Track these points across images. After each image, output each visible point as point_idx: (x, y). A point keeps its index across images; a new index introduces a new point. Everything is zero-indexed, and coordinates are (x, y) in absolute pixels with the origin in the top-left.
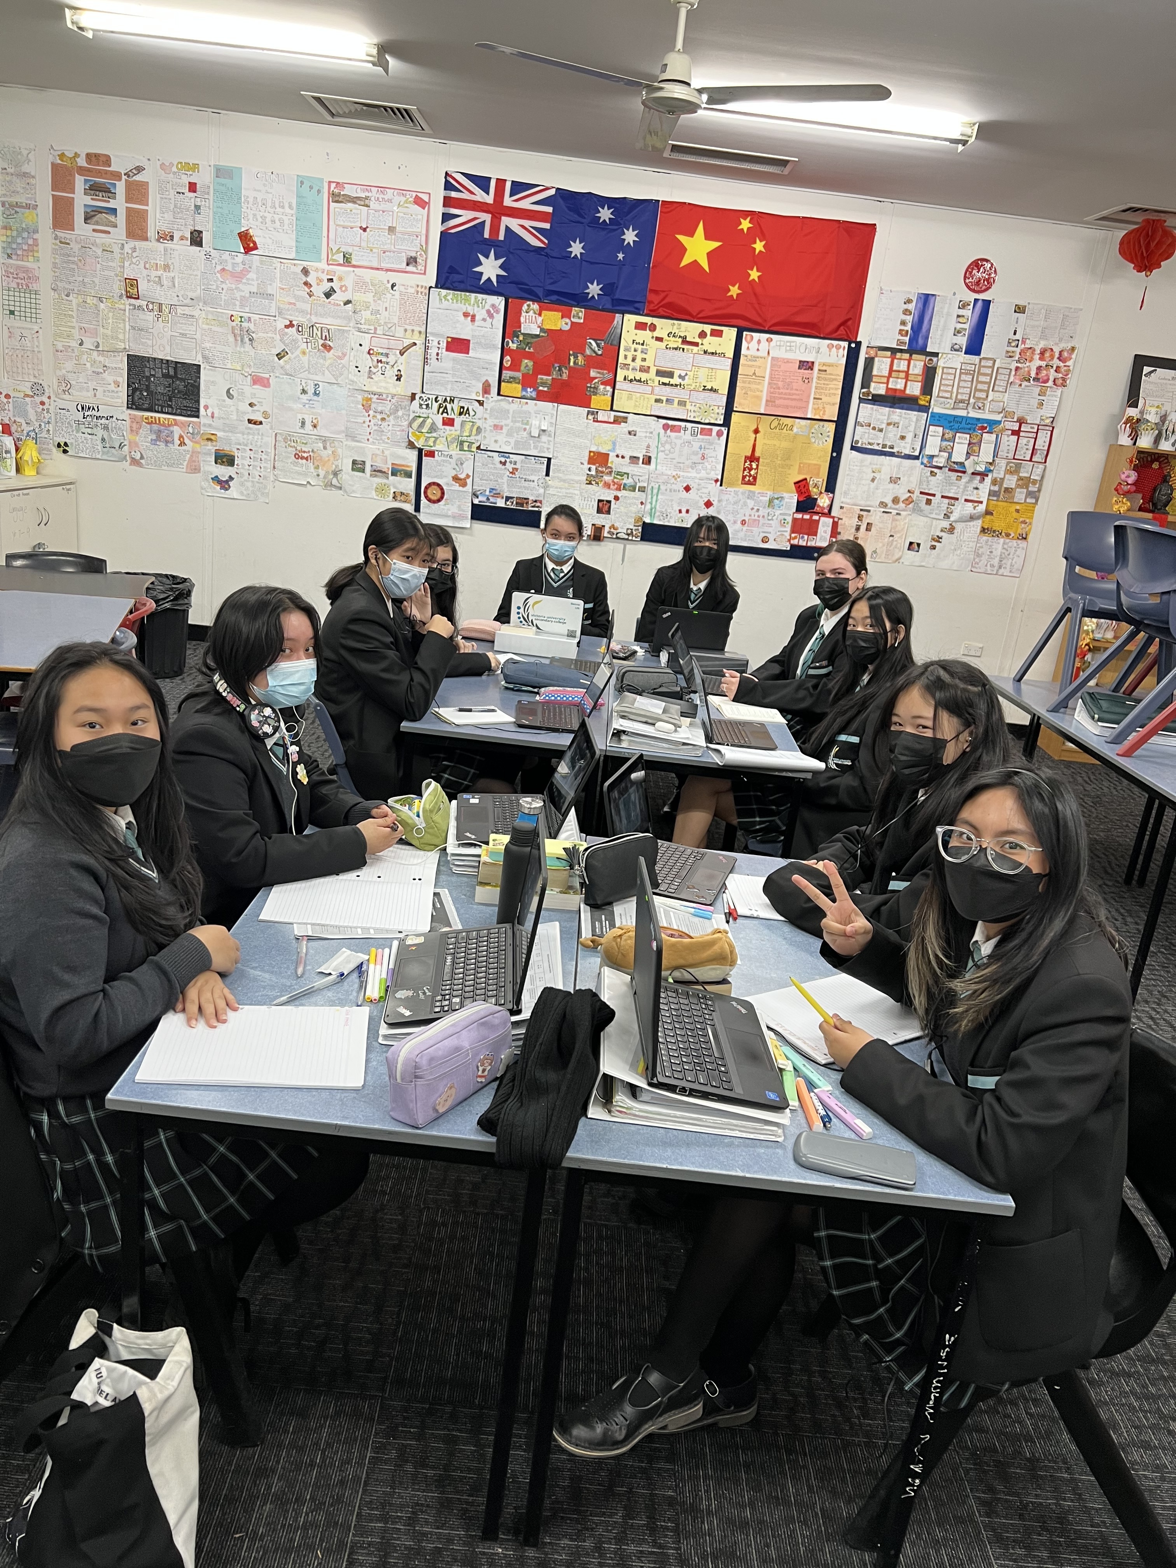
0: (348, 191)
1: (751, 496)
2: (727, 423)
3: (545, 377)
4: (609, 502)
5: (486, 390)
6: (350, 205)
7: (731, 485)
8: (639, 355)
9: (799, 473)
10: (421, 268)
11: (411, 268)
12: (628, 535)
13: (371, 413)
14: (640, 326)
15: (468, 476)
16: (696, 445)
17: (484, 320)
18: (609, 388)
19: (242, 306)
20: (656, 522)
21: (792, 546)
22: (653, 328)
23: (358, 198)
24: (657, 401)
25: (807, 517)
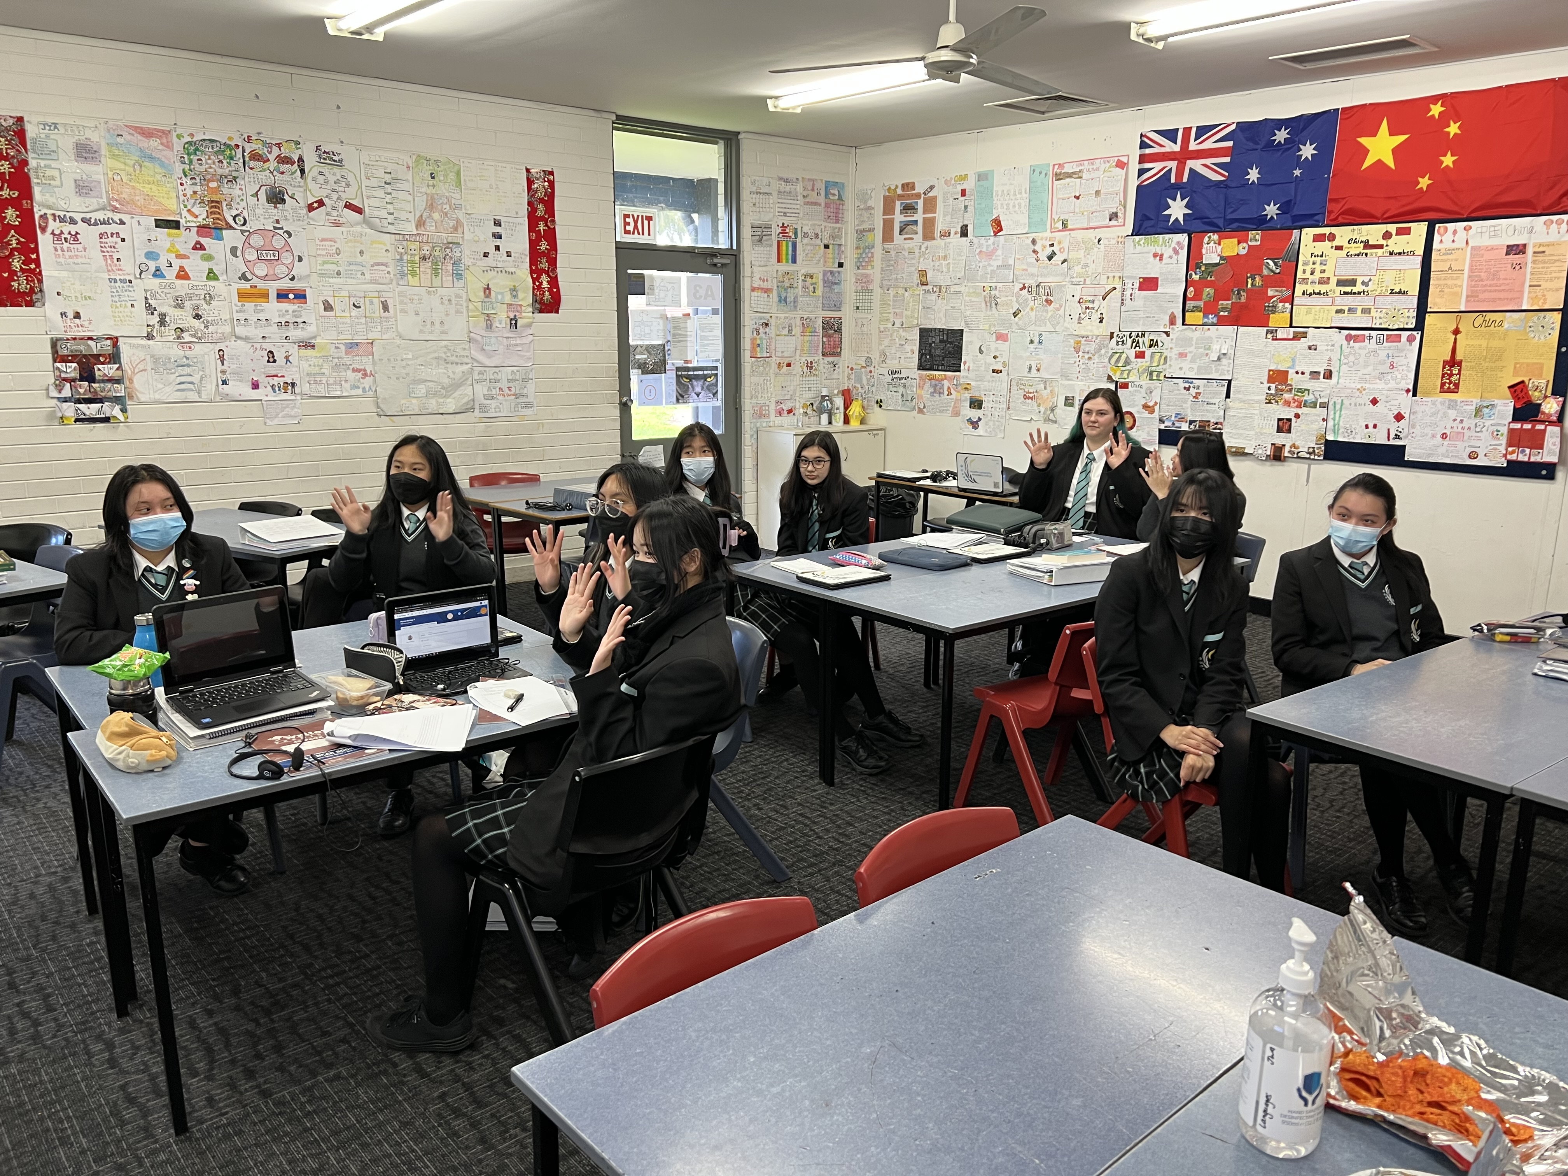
0: (1068, 169)
1: (1452, 405)
2: (1420, 325)
3: (1225, 302)
4: (1290, 420)
5: (1172, 322)
6: (1068, 180)
7: (1427, 394)
8: (1318, 268)
9: (1516, 373)
10: (1121, 220)
11: (1113, 223)
12: (1310, 453)
13: (1081, 353)
14: (1318, 238)
15: (1156, 403)
16: (1383, 354)
17: (1171, 257)
18: (1288, 305)
19: (991, 278)
20: (1339, 439)
21: (1509, 462)
22: (1332, 237)
23: (1074, 173)
24: (1338, 312)
25: (1528, 426)
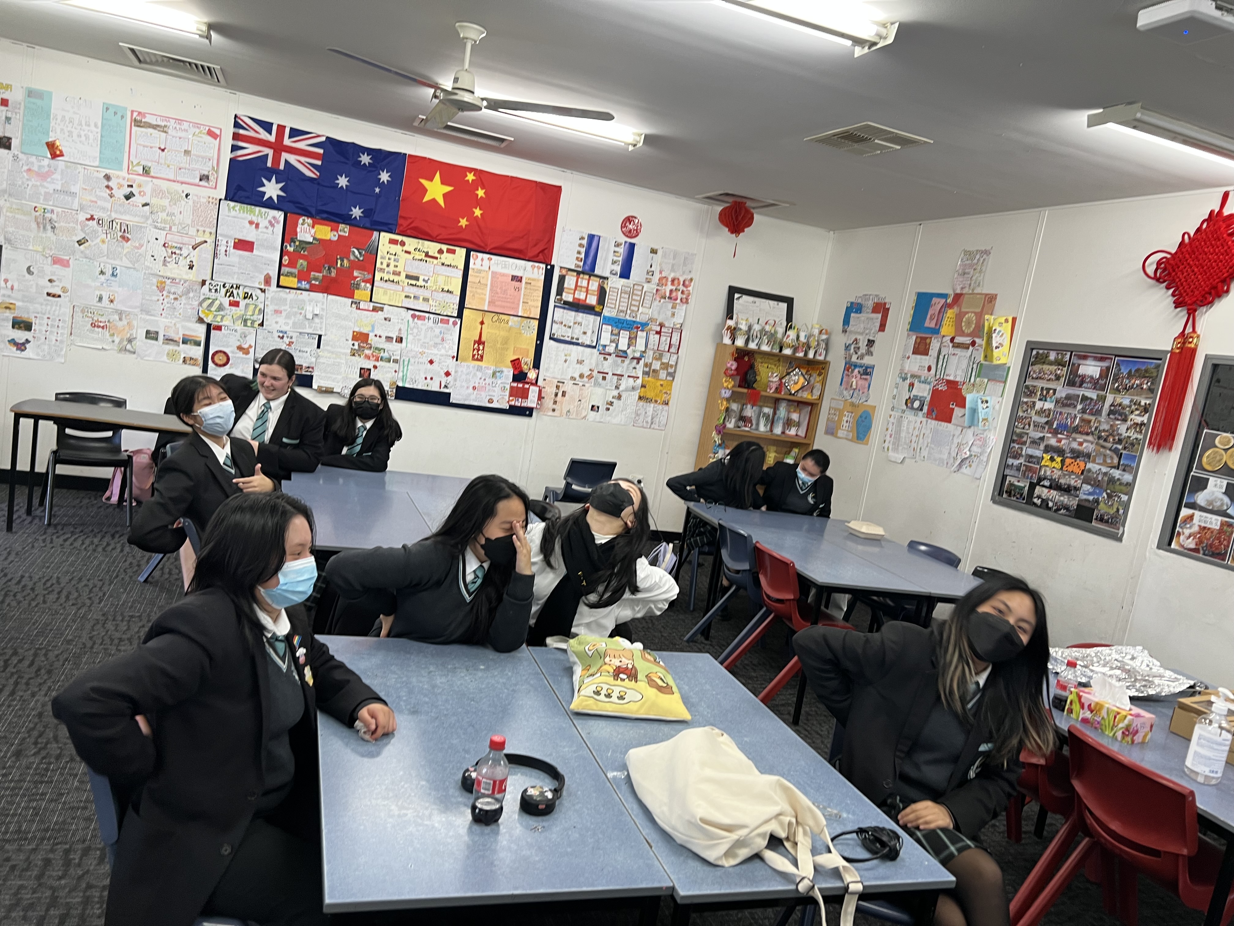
0: (149, 119)
1: (479, 369)
2: (460, 315)
3: (317, 274)
4: (370, 370)
5: (267, 281)
6: (150, 130)
7: (464, 360)
8: (392, 263)
9: (514, 353)
10: (212, 183)
11: (203, 183)
13: (165, 293)
14: (393, 242)
15: (250, 346)
16: (437, 331)
17: (266, 228)
18: (369, 286)
19: (45, 199)
20: (407, 386)
21: (510, 406)
22: (403, 244)
23: (158, 126)
24: (406, 297)
25: (520, 385)
